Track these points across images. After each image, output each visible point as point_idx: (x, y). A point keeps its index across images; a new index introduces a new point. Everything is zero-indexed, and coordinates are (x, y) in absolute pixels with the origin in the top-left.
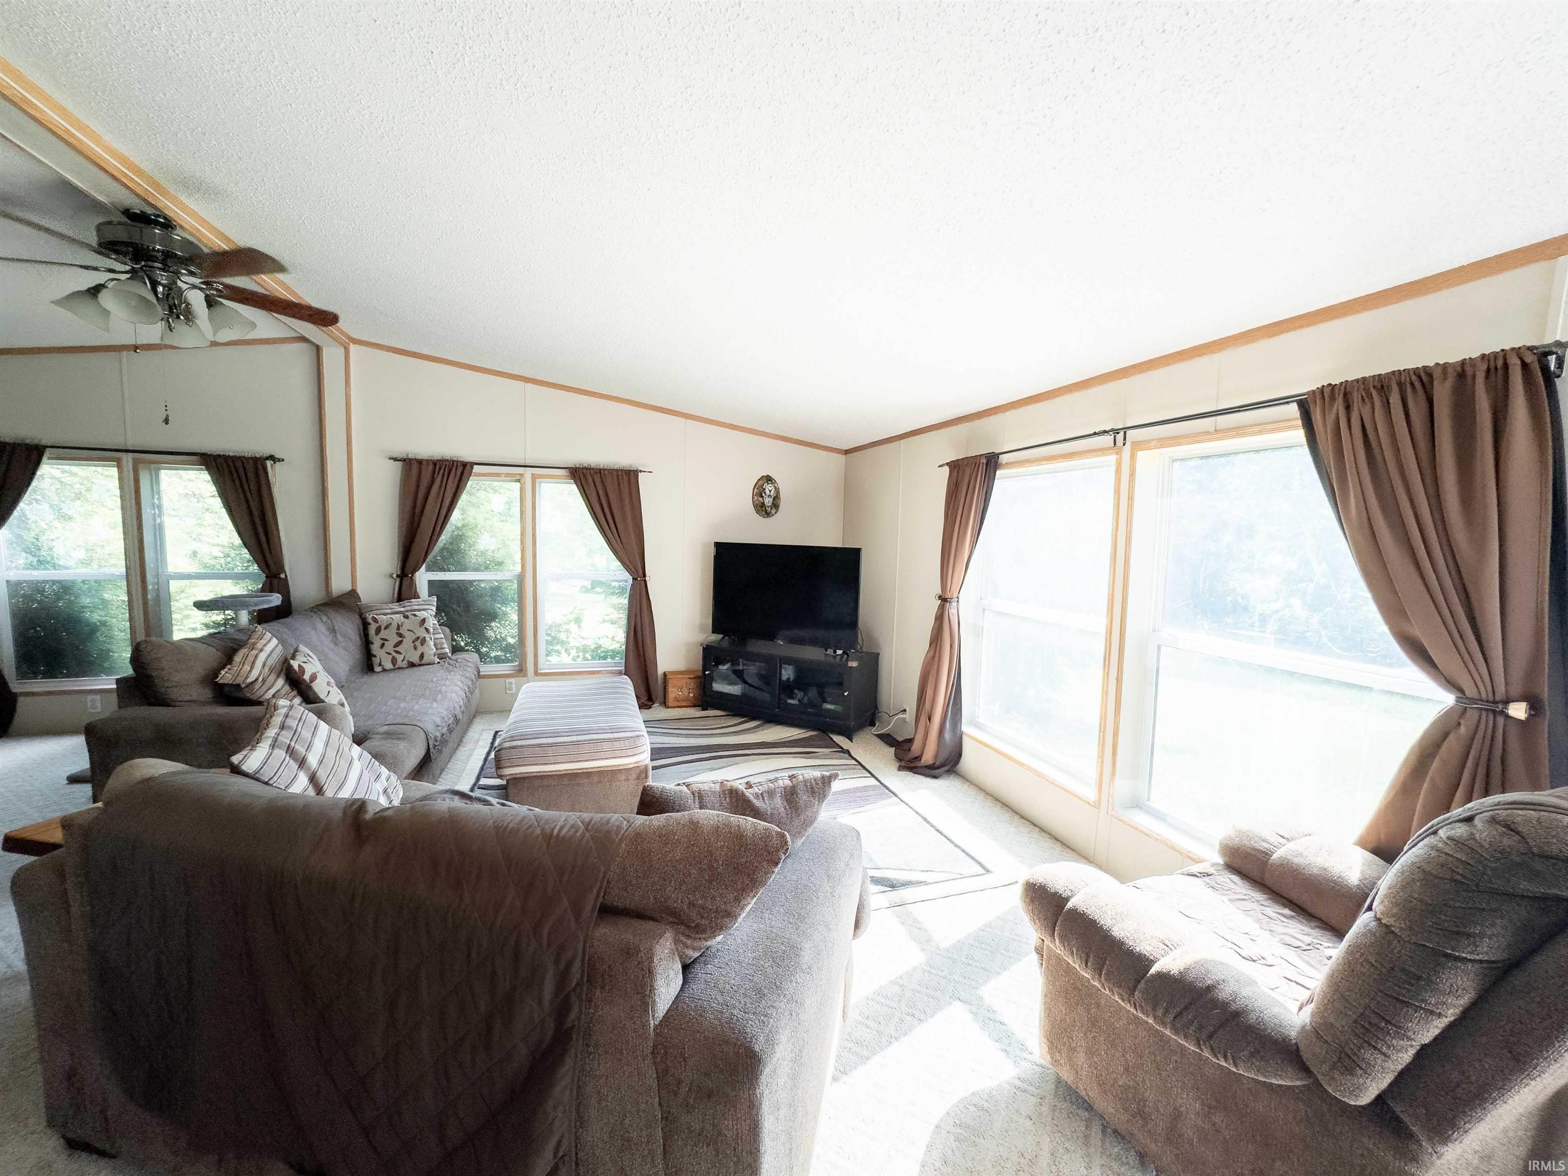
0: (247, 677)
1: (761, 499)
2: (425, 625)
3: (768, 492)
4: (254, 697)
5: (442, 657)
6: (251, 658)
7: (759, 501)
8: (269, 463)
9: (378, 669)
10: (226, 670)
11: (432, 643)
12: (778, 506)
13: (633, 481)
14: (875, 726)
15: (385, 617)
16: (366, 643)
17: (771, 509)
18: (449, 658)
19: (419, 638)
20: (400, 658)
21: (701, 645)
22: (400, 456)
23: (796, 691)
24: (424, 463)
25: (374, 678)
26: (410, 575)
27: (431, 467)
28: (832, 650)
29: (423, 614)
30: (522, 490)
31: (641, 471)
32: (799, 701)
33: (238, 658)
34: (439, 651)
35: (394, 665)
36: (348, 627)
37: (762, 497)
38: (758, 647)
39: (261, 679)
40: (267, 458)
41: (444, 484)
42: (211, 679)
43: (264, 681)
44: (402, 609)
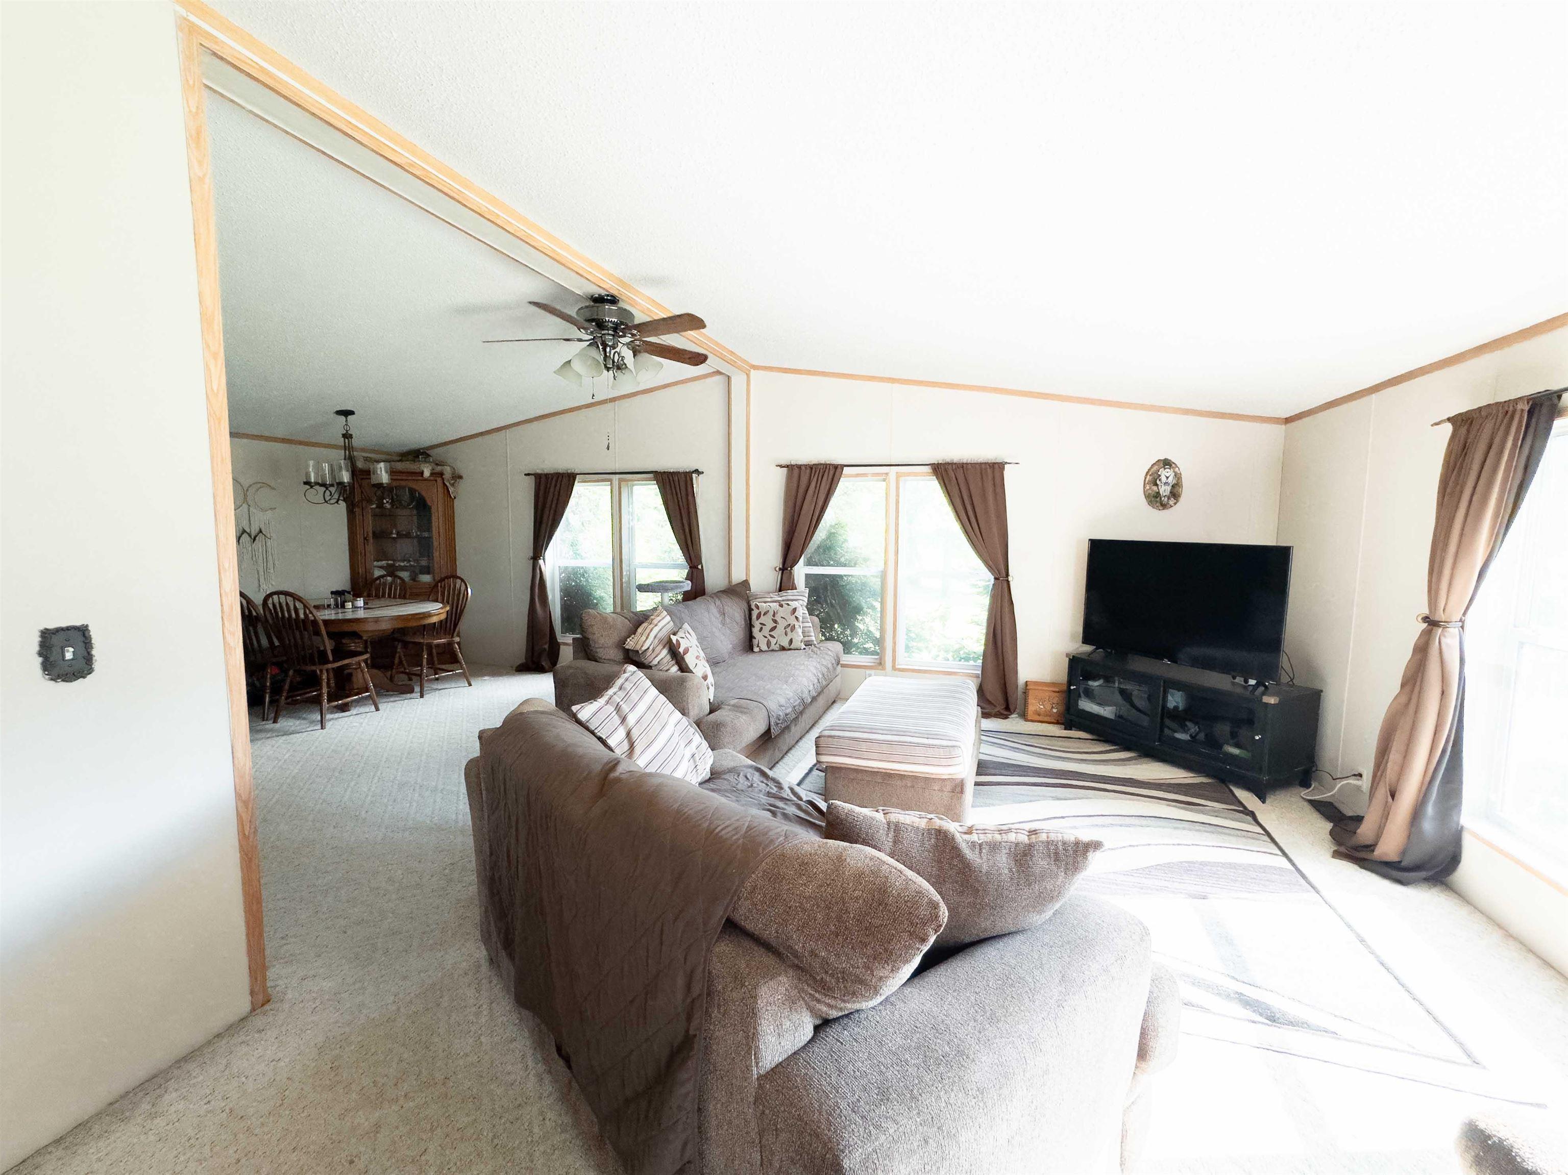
0: (642, 646)
1: (1155, 488)
2: (795, 614)
3: (1164, 479)
4: (646, 662)
5: (808, 644)
6: (648, 631)
7: (1153, 491)
8: (694, 475)
9: (756, 649)
10: (631, 638)
11: (800, 631)
12: (1179, 496)
13: (997, 475)
14: (1310, 786)
15: (764, 605)
16: (750, 626)
17: (1169, 498)
18: (815, 645)
19: (790, 625)
20: (773, 641)
21: (1067, 655)
22: (784, 463)
23: (1189, 724)
24: (803, 468)
25: (751, 658)
26: (789, 569)
27: (808, 471)
28: (1242, 679)
29: (794, 604)
30: (888, 489)
31: (1006, 463)
32: (1191, 736)
33: (640, 630)
34: (806, 639)
35: (769, 648)
36: (736, 611)
37: (1156, 485)
38: (1141, 664)
39: (651, 648)
40: (693, 472)
41: (818, 485)
42: (621, 644)
43: (653, 650)
44: (780, 599)
